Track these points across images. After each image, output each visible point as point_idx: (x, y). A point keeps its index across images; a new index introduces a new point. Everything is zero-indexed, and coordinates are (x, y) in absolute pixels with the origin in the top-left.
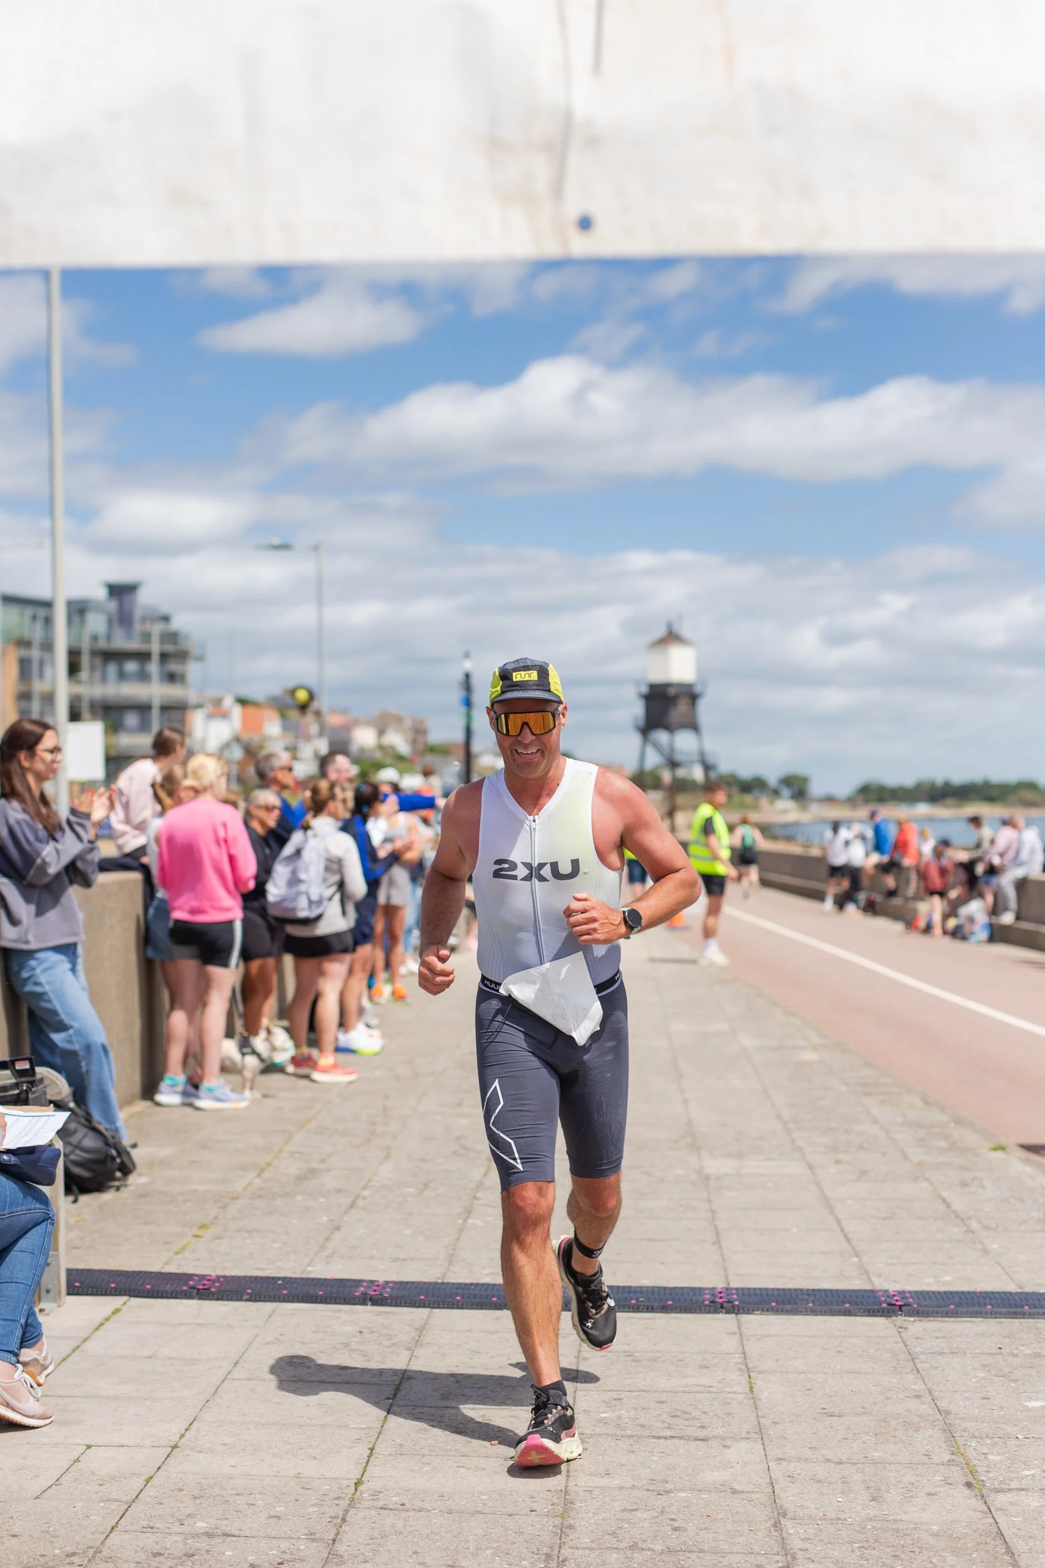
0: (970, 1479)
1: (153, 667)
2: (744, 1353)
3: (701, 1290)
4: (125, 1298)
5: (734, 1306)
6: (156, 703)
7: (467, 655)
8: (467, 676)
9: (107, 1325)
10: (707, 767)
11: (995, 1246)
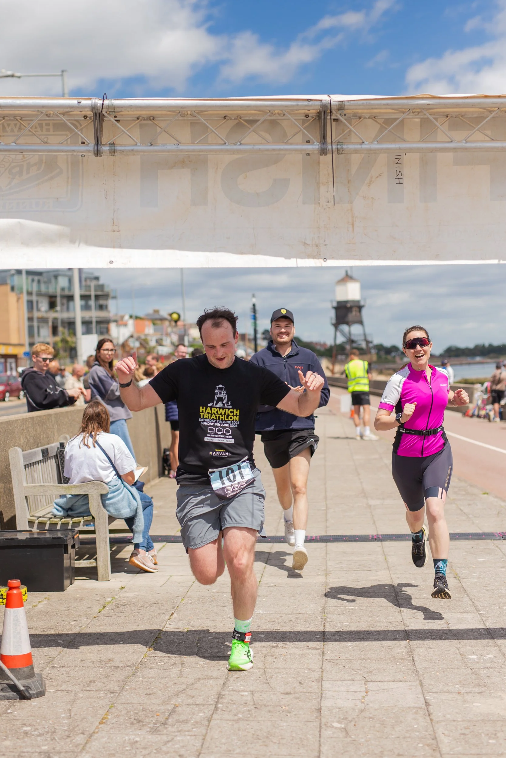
0: (456, 576)
1: (92, 303)
2: (383, 551)
3: (368, 535)
4: (165, 543)
5: (380, 539)
6: (94, 320)
7: (254, 296)
8: (254, 305)
9: (162, 550)
10: (368, 342)
11: (477, 522)
